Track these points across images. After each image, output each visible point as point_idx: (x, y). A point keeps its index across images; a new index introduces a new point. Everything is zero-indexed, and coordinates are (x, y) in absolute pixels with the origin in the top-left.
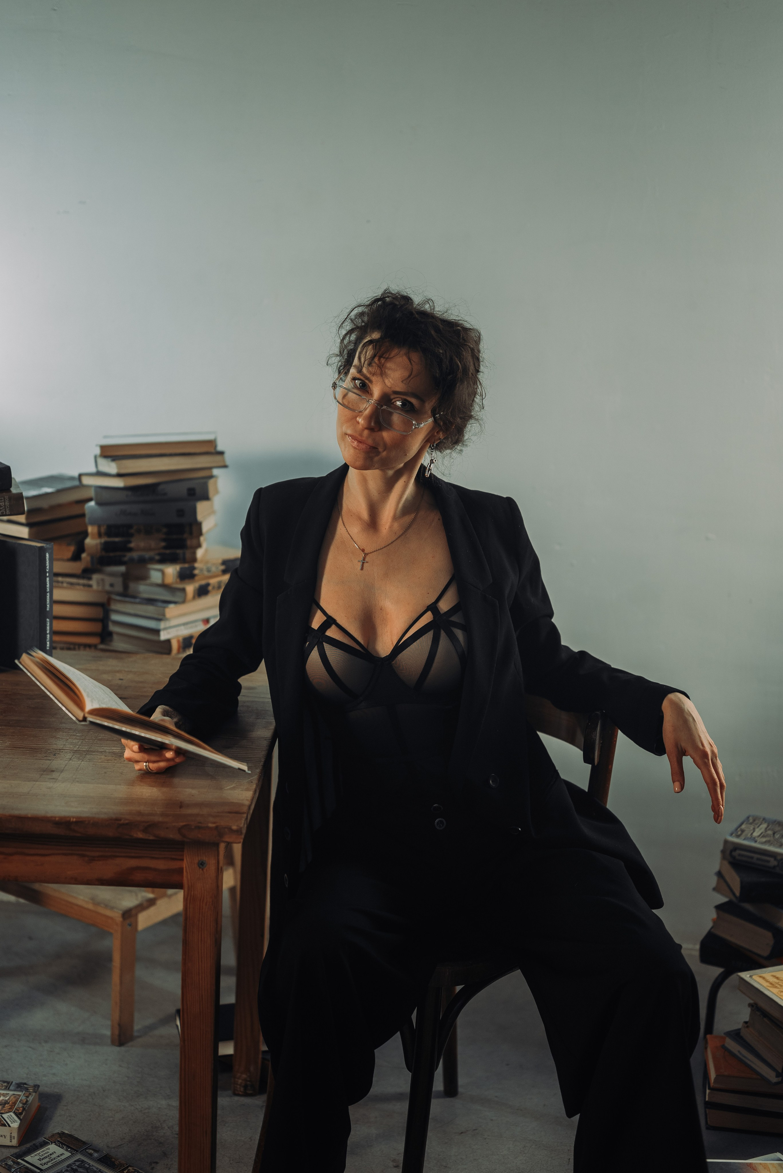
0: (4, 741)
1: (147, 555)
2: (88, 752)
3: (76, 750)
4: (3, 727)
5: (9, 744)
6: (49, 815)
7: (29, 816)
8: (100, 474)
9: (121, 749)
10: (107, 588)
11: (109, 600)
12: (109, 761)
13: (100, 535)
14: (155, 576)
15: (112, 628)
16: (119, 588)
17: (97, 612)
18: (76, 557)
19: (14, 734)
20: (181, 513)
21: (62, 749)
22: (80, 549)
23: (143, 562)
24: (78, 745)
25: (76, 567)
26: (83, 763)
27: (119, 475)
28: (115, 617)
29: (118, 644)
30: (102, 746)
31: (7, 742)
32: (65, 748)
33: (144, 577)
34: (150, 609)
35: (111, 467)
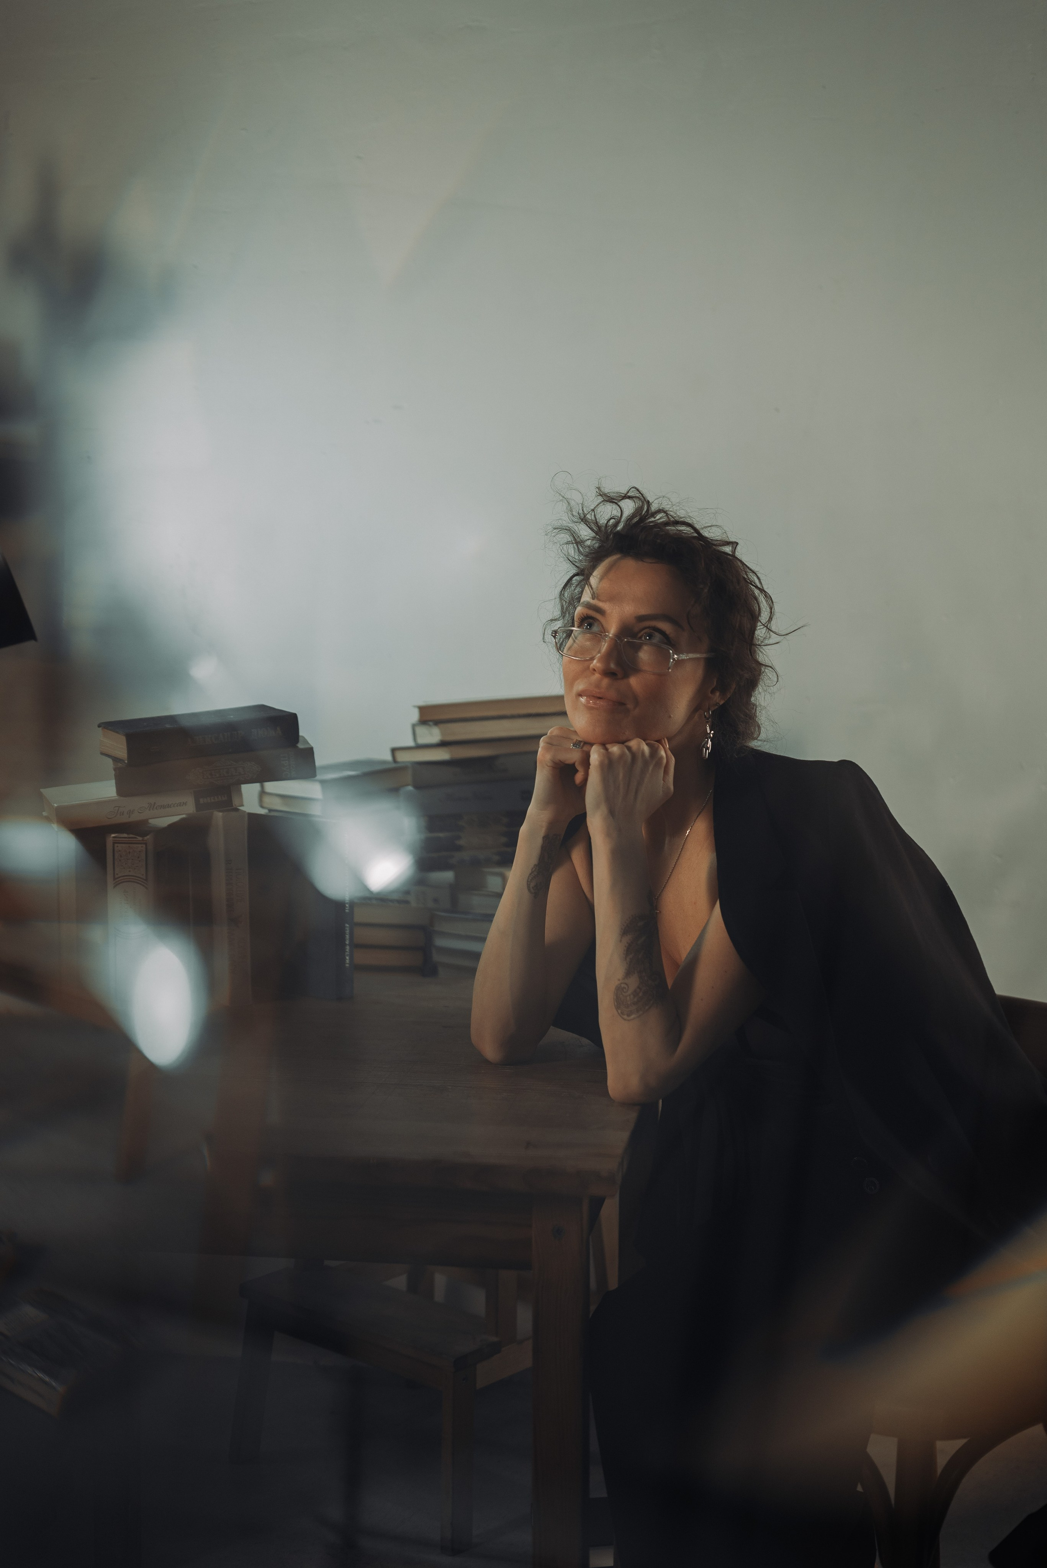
1: (482, 855)
8: (419, 747)
10: (430, 903)
11: (433, 920)
13: (419, 830)
15: (437, 957)
16: (445, 903)
17: (417, 938)
23: (477, 865)
27: (443, 744)
28: (441, 942)
30: (418, 1079)
32: (367, 1081)
33: (478, 886)
35: (433, 735)
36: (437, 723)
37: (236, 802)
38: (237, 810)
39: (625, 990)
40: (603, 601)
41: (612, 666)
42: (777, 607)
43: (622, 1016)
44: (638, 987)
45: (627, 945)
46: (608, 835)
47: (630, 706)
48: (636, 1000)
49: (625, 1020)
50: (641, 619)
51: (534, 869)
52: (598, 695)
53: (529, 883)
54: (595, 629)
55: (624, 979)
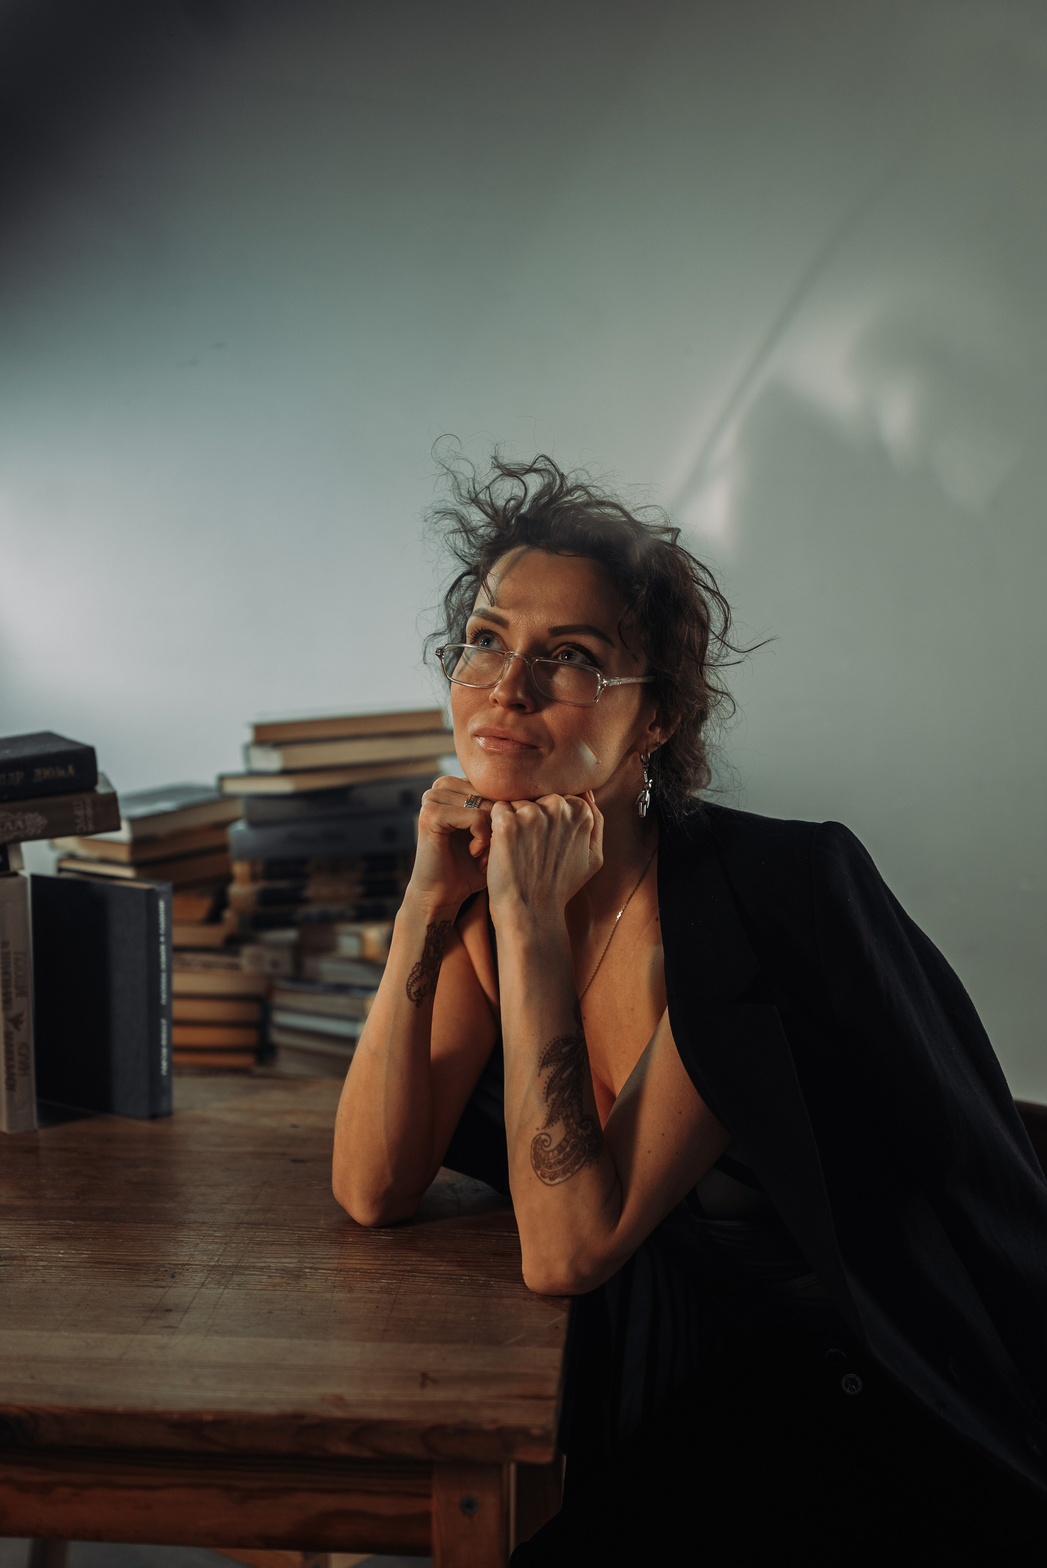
0: (78, 1250)
1: (334, 909)
2: (237, 1269)
3: (214, 1266)
4: (78, 1222)
5: (87, 1256)
6: (160, 1408)
7: (120, 1409)
8: (253, 774)
9: (299, 1262)
10: (267, 969)
11: (271, 990)
12: (277, 1288)
13: (254, 877)
14: (348, 945)
15: (278, 1038)
16: (286, 968)
17: (250, 1012)
18: (214, 918)
19: (98, 1236)
20: (390, 834)
21: (186, 1264)
22: (221, 902)
23: (328, 921)
24: (216, 1255)
25: (214, 935)
26: (226, 1291)
27: (285, 772)
28: (282, 1018)
29: (287, 1065)
30: (264, 1257)
31: (85, 1252)
32: (192, 1263)
33: (328, 948)
34: (341, 1003)
35: (272, 760)
36: (277, 744)
37: (14, 865)
38: (15, 874)
39: (546, 1144)
40: (505, 608)
41: (520, 695)
42: (734, 615)
43: (542, 1178)
44: (564, 1139)
45: (548, 1080)
46: (520, 927)
47: (543, 750)
48: (561, 1157)
49: (548, 1185)
50: (556, 631)
51: (416, 969)
52: (501, 736)
53: (409, 987)
54: (495, 645)
55: (544, 1128)
